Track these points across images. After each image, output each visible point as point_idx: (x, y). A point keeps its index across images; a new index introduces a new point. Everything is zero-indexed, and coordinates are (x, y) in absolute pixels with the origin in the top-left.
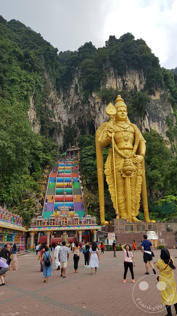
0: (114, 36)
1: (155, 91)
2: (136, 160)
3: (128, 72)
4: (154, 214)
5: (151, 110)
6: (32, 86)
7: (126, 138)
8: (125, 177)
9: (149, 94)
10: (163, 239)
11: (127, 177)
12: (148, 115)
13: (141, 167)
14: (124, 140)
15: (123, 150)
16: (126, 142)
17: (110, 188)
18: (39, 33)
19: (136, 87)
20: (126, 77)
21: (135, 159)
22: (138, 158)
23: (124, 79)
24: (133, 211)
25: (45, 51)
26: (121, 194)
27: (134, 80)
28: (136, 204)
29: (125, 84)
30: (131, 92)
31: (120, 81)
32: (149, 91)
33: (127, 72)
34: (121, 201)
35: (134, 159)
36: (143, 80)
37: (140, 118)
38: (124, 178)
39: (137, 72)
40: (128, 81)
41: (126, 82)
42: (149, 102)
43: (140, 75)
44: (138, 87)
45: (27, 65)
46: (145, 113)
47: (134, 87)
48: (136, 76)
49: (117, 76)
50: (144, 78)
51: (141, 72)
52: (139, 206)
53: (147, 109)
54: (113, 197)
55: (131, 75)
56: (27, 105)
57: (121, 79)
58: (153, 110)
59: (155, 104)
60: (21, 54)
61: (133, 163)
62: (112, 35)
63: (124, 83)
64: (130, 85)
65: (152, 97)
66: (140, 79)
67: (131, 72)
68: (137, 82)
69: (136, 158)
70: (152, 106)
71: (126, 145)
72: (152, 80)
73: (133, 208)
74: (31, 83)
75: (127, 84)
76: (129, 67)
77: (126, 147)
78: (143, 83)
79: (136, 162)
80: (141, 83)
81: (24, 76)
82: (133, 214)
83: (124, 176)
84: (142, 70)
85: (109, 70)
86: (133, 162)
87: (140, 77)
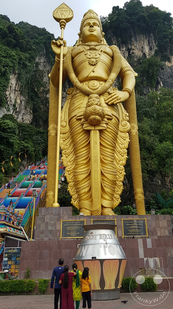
0: (118, 7)
1: (170, 56)
2: (113, 97)
3: (135, 39)
4: (166, 212)
5: (165, 78)
6: (13, 62)
7: (94, 60)
8: (89, 128)
9: (161, 60)
10: (157, 259)
11: (92, 128)
12: (162, 85)
13: (127, 117)
14: (88, 64)
15: (87, 83)
16: (92, 67)
17: (65, 154)
18: (44, 28)
19: (146, 55)
20: (131, 45)
21: (110, 96)
22: (115, 95)
23: (129, 48)
24: (107, 197)
25: (46, 39)
26: (82, 162)
27: (142, 47)
28: (114, 183)
29: (131, 53)
30: (139, 60)
31: (124, 50)
32: (162, 56)
33: (133, 39)
34: (81, 177)
35: (108, 97)
36: (153, 46)
37: (151, 89)
38: (88, 132)
39: (146, 38)
40: (134, 49)
41: (132, 51)
42: (163, 69)
43: (149, 41)
44: (147, 54)
45: (11, 41)
46: (158, 83)
47: (142, 54)
48: (144, 42)
49: (121, 45)
50: (155, 43)
51: (151, 37)
52: (122, 188)
53: (161, 78)
54: (68, 171)
55: (138, 42)
56: (4, 82)
57: (125, 48)
58: (169, 78)
59: (170, 71)
60: (5, 31)
61: (107, 104)
62: (116, 6)
63: (129, 53)
64: (137, 53)
65: (167, 63)
66: (149, 44)
67: (138, 39)
68: (147, 50)
69: (112, 95)
70: (166, 73)
71: (93, 72)
72: (165, 40)
73: (107, 190)
74: (13, 59)
75: (133, 53)
76: (135, 33)
77: (92, 74)
78: (154, 49)
79: (112, 101)
80: (151, 49)
81: (5, 51)
82: (106, 203)
83: (87, 127)
84: (152, 35)
85: (111, 40)
86: (107, 102)
87: (149, 42)
